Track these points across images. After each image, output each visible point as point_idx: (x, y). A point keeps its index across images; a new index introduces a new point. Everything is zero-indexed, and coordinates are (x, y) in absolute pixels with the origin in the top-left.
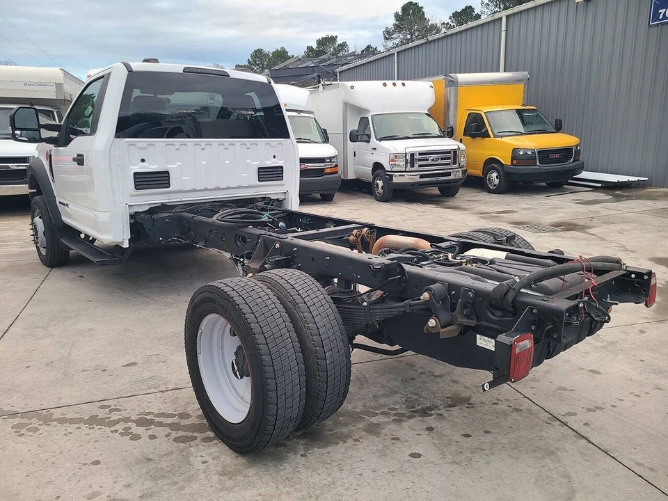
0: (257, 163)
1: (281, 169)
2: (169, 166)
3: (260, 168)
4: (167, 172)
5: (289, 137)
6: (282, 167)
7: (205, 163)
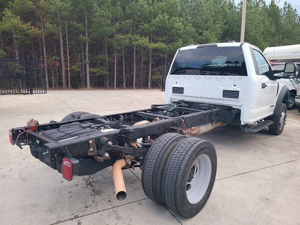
0: (223, 88)
1: (238, 93)
2: (184, 86)
3: (224, 91)
4: (183, 88)
5: (247, 75)
6: (238, 91)
7: (198, 85)
